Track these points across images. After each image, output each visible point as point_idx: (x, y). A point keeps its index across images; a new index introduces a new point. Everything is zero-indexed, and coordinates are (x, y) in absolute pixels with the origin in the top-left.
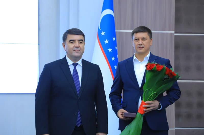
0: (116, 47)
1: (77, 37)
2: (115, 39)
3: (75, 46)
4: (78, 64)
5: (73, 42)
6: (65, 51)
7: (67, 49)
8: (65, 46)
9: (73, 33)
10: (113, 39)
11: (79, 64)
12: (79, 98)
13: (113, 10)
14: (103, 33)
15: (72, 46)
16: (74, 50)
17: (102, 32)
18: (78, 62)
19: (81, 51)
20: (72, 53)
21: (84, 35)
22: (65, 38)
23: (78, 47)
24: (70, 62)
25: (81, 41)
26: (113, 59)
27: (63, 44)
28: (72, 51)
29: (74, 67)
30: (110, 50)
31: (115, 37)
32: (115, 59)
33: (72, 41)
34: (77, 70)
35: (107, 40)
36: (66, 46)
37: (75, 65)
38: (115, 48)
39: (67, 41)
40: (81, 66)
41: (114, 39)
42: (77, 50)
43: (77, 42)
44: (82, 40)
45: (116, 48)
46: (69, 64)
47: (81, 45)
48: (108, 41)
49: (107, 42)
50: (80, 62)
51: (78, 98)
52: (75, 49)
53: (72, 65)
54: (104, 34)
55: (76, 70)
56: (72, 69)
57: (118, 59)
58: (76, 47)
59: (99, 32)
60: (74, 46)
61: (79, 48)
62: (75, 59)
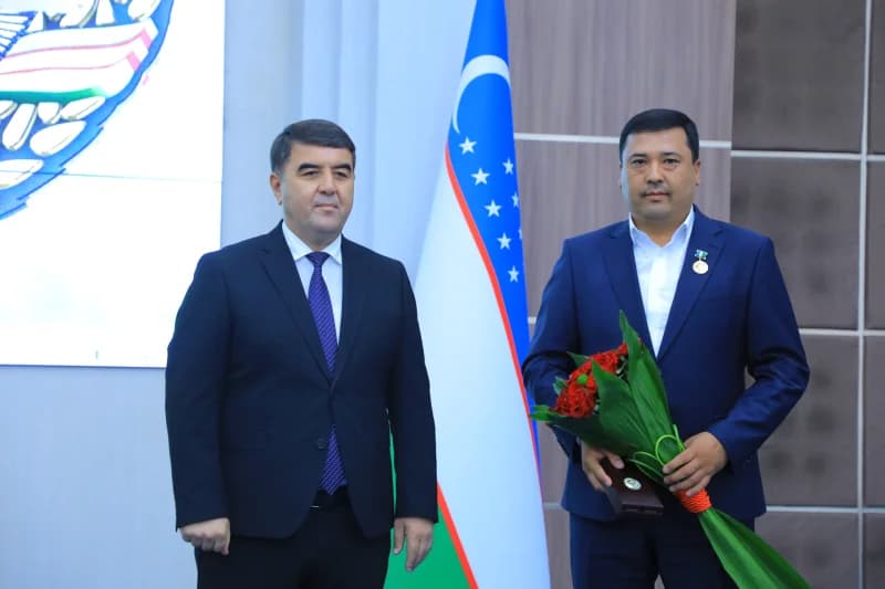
0: (515, 199)
1: (328, 156)
2: (514, 169)
3: (322, 188)
4: (327, 256)
5: (311, 173)
6: (280, 203)
7: (287, 198)
8: (278, 185)
9: (315, 138)
10: (505, 169)
11: (332, 258)
12: (333, 385)
13: (505, 58)
14: (468, 146)
15: (308, 187)
16: (318, 206)
17: (464, 142)
18: (327, 250)
19: (342, 209)
20: (307, 215)
21: (352, 149)
22: (283, 154)
23: (332, 193)
24: (299, 249)
25: (341, 170)
26: (505, 242)
27: (272, 177)
28: (309, 208)
29: (313, 268)
30: (493, 209)
31: (513, 162)
32: (510, 244)
33: (309, 170)
34: (325, 279)
35: (484, 171)
36: (283, 186)
37: (318, 259)
38: (512, 201)
39: (291, 168)
40: (337, 263)
41: (509, 166)
42: (328, 205)
43: (328, 174)
44: (347, 167)
45: (516, 203)
46: (296, 257)
47: (342, 187)
48: (487, 175)
49: (481, 177)
50: (334, 250)
51: (330, 385)
52: (320, 199)
53: (306, 260)
54: (471, 150)
55: (322, 279)
56: (305, 273)
57: (520, 242)
58: (324, 193)
59: (454, 140)
60: (317, 190)
61: (336, 197)
62: (318, 237)
